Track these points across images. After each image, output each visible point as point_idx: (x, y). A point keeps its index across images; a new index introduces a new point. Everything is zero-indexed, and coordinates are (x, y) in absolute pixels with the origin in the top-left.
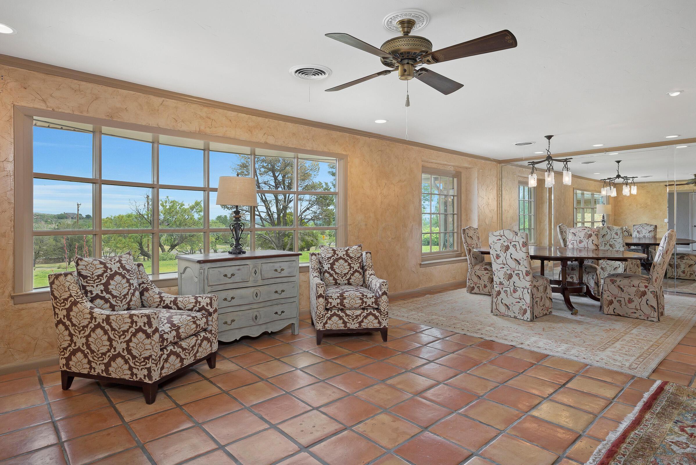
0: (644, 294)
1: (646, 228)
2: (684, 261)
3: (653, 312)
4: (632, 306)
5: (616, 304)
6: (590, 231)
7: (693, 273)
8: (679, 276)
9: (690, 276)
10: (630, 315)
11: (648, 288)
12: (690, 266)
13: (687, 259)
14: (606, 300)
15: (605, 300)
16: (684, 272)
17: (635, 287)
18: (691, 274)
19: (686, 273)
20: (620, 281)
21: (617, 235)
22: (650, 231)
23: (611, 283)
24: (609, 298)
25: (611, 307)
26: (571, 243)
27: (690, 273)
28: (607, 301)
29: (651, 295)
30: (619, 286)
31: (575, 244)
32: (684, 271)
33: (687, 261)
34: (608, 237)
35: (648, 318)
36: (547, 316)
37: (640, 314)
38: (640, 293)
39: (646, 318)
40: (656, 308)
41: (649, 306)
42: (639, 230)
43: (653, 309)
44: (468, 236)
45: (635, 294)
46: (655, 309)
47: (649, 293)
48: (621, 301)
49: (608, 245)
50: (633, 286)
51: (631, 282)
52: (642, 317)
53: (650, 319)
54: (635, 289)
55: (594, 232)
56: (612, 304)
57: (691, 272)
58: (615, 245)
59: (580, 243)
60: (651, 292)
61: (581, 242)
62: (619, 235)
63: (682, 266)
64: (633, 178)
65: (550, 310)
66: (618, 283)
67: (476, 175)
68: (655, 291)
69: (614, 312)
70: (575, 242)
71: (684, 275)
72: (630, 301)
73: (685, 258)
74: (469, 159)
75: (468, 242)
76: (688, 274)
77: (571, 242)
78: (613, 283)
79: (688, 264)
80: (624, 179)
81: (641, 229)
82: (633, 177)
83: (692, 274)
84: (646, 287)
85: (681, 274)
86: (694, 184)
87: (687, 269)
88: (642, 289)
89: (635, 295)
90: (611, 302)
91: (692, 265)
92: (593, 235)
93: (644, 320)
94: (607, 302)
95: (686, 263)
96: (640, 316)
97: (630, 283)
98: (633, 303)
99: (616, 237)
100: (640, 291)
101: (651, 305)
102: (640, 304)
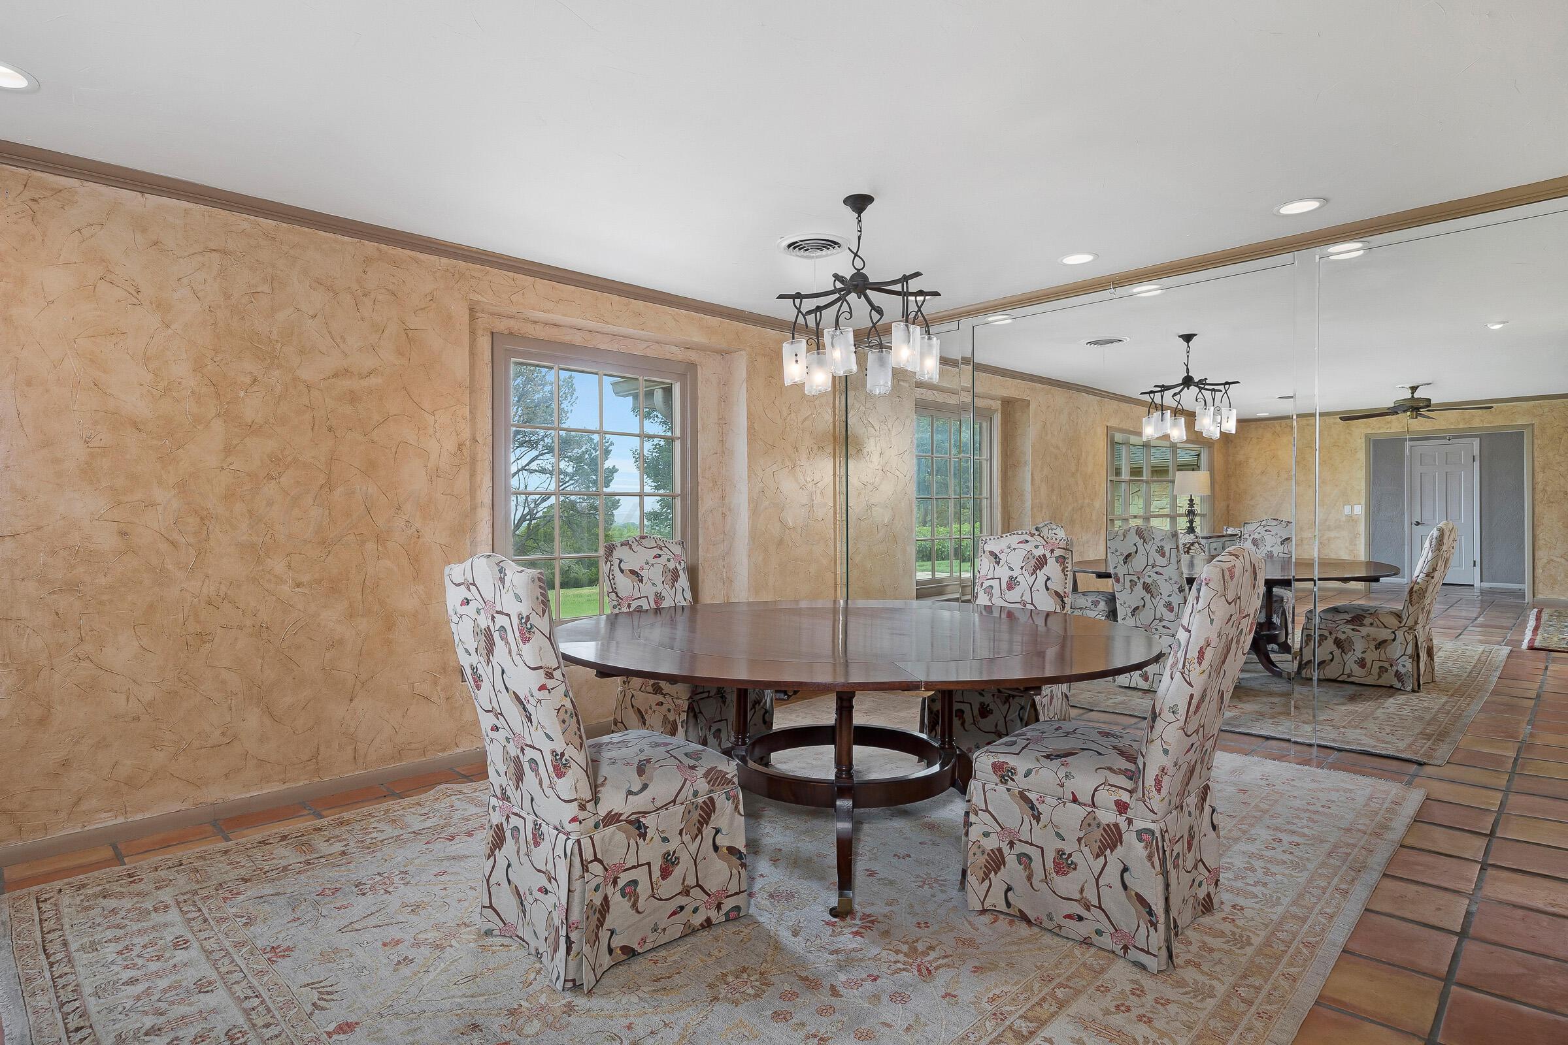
0: (1112, 838)
1: (1274, 530)
2: (1365, 631)
3: (1143, 930)
4: (1067, 884)
5: (1012, 869)
6: (1041, 548)
7: (1388, 666)
8: (1349, 676)
9: (1380, 676)
10: (1060, 927)
11: (1130, 814)
12: (1381, 644)
13: (1372, 624)
14: (979, 853)
15: (975, 849)
16: (1362, 663)
17: (1080, 804)
18: (1383, 670)
19: (1369, 665)
20: (1028, 773)
21: (1163, 555)
22: (1284, 540)
23: (998, 781)
24: (991, 844)
25: (998, 881)
26: (985, 586)
27: (1380, 667)
28: (983, 852)
29: (1139, 849)
30: (1023, 796)
31: (996, 591)
32: (1363, 659)
33: (1372, 630)
34: (1139, 562)
35: (1125, 948)
36: (714, 932)
37: (1098, 926)
38: (1097, 834)
39: (1118, 949)
40: (1158, 908)
41: (1129, 897)
42: (1257, 536)
43: (1144, 911)
44: (622, 571)
45: (1081, 834)
46: (1150, 912)
47: (1129, 837)
48: (1030, 858)
49: (1140, 586)
50: (1075, 800)
51: (1068, 783)
52: (1106, 941)
53: (1133, 954)
54: (1081, 812)
55: (1052, 551)
56: (999, 869)
57: (1382, 664)
58: (1157, 586)
59: (1010, 587)
60: (1140, 834)
61: (1012, 584)
62: (1167, 554)
63: (1359, 646)
64: (1227, 386)
65: (728, 904)
66: (1020, 782)
67: (744, 375)
68: (1152, 832)
69: (1008, 905)
70: (995, 583)
71: (1361, 672)
72: (1063, 864)
73: (1367, 621)
74: (714, 321)
75: (618, 590)
76: (1375, 671)
77: (987, 583)
78: (1003, 781)
79: (1374, 640)
80: (1199, 388)
81: (1263, 533)
82: (1227, 383)
83: (1387, 670)
84: (1122, 807)
85: (1356, 668)
86: (1409, 413)
87: (1371, 656)
88: (1107, 816)
89: (1079, 840)
90: (996, 861)
91: (1385, 641)
92: (1051, 561)
93: (1113, 952)
94: (982, 860)
95: (1368, 635)
96: (1099, 933)
97: (1062, 786)
98: (1072, 874)
99: (1161, 561)
100: (1099, 825)
101: (1137, 895)
102: (1097, 880)
